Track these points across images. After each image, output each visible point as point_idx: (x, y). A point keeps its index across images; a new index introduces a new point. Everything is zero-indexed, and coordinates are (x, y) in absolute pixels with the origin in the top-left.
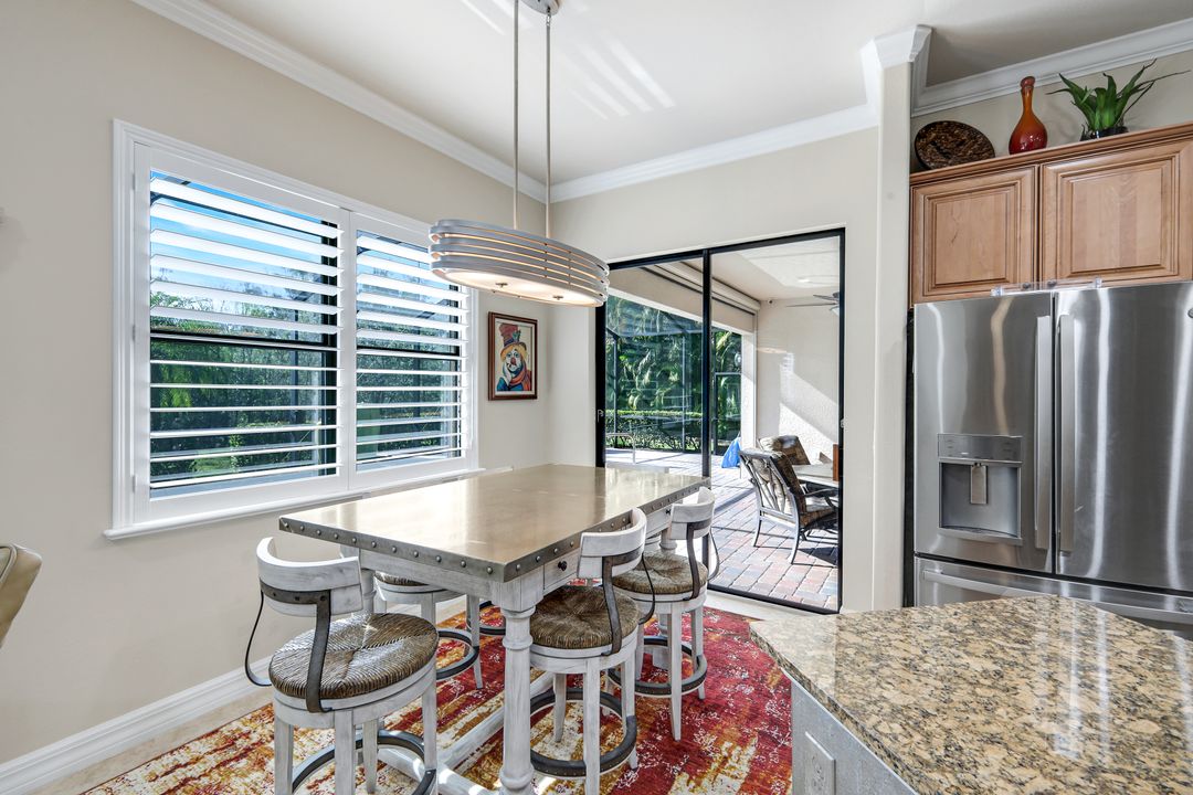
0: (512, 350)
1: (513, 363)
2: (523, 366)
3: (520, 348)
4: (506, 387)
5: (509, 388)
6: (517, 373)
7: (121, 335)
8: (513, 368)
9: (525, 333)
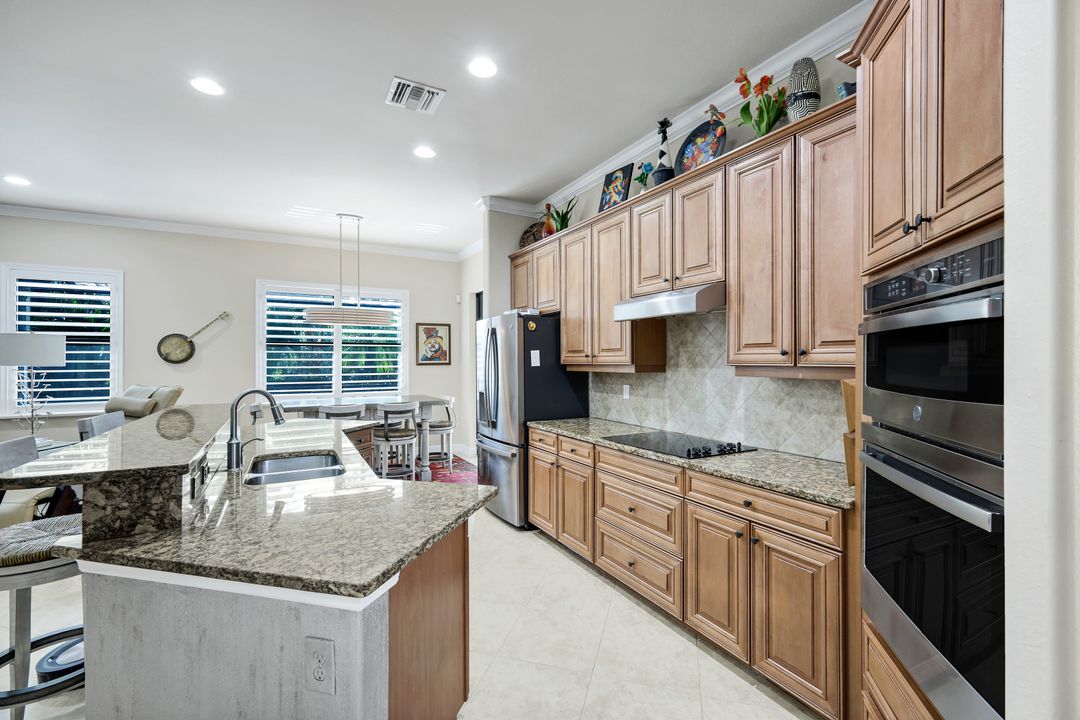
0: (432, 340)
1: (433, 346)
2: (440, 348)
3: (439, 340)
4: (427, 359)
5: (430, 359)
6: (436, 352)
7: (257, 344)
8: (433, 349)
9: (442, 332)
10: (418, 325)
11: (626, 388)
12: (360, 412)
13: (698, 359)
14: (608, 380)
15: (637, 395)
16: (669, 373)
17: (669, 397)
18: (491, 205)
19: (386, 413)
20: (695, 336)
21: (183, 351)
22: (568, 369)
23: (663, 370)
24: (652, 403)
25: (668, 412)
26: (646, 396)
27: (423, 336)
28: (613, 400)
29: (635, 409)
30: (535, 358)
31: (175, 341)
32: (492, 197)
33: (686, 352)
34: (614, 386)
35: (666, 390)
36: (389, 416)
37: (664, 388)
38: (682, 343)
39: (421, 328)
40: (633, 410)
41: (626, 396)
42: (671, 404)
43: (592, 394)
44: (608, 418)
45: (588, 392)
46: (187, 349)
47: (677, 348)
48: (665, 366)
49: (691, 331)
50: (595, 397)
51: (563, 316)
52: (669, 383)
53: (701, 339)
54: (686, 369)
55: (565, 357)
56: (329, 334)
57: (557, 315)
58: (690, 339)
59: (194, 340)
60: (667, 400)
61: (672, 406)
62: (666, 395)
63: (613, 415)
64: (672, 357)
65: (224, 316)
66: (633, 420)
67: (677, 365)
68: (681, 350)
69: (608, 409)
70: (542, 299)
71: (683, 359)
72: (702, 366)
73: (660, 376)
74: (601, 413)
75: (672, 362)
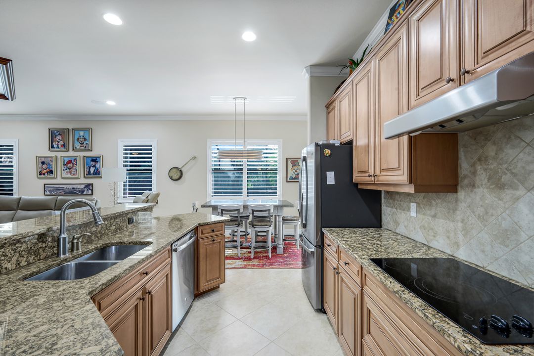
0: (296, 168)
1: (296, 171)
3: (299, 167)
5: (294, 179)
6: (298, 175)
7: (208, 171)
8: (296, 173)
10: (287, 159)
11: (413, 206)
12: (239, 209)
13: (506, 178)
14: (397, 197)
15: (424, 214)
16: (461, 194)
17: (463, 221)
18: (311, 73)
19: (253, 211)
20: (500, 149)
21: (177, 175)
22: (360, 187)
23: (455, 191)
24: (441, 224)
25: (461, 237)
26: (434, 216)
27: (290, 166)
28: (402, 216)
29: (423, 227)
30: (331, 178)
31: (174, 170)
32: (311, 66)
33: (485, 170)
34: (402, 203)
35: (458, 212)
36: (254, 212)
37: (455, 210)
38: (479, 160)
39: (289, 161)
40: (420, 227)
41: (413, 213)
42: (464, 229)
43: (384, 208)
44: (397, 231)
45: (381, 206)
46: (179, 174)
47: (473, 165)
48: (456, 185)
49: (494, 143)
50: (387, 212)
51: (354, 144)
52: (462, 206)
53: (510, 151)
54: (485, 190)
55: (357, 177)
56: (241, 165)
57: (350, 143)
58: (493, 154)
59: (182, 169)
60: (460, 225)
61: (466, 232)
62: (459, 218)
63: (401, 230)
64: (465, 177)
65: (194, 158)
66: (420, 237)
67: (473, 186)
68: (479, 167)
69: (397, 223)
70: (343, 132)
71: (482, 177)
72: (513, 187)
73: (451, 196)
74: (391, 226)
75: (466, 182)
